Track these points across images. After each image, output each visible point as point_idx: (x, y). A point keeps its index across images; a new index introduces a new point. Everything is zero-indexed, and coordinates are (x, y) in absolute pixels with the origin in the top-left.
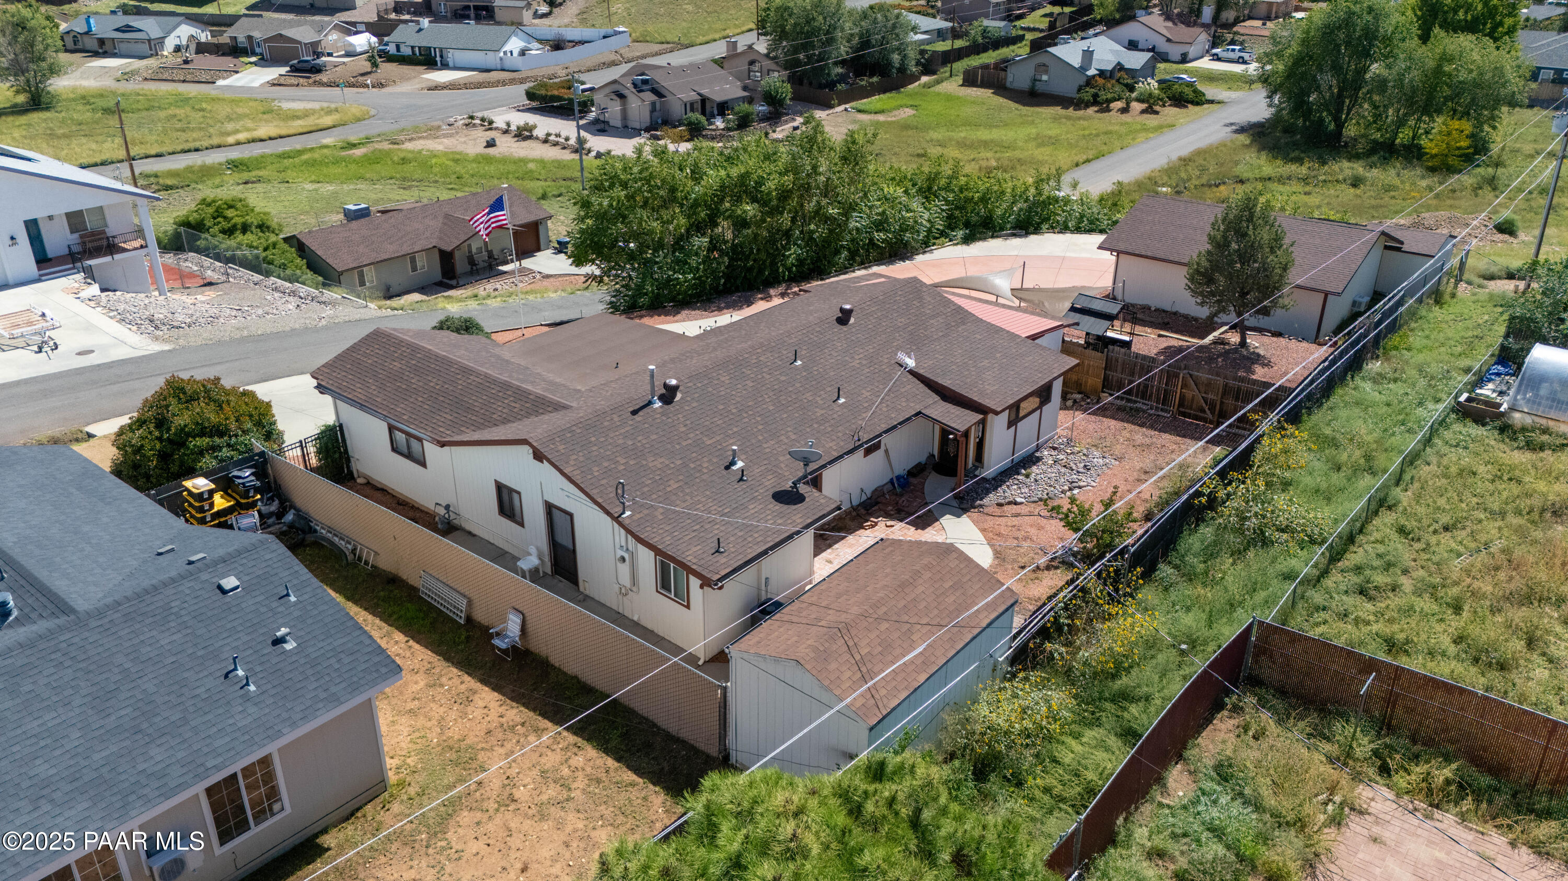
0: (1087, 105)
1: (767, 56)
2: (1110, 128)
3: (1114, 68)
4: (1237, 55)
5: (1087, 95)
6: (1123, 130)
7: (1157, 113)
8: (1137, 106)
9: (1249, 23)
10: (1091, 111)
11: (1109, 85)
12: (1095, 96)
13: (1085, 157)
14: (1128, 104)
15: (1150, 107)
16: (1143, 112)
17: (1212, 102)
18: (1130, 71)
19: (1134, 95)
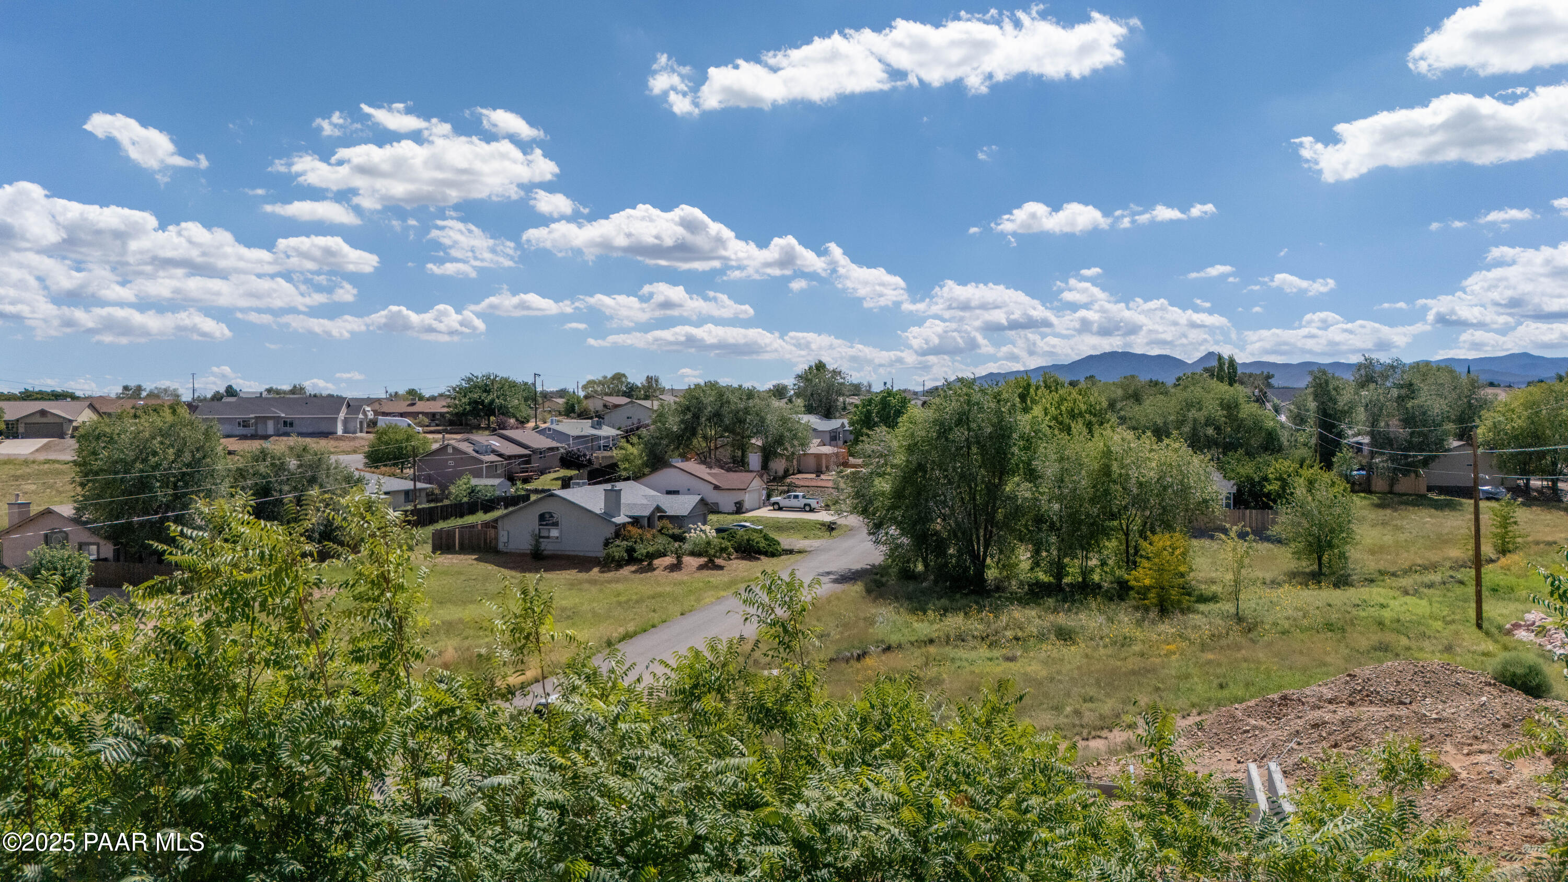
0: (619, 564)
1: (76, 521)
2: (659, 589)
3: (653, 513)
4: (801, 502)
5: (619, 549)
6: (678, 590)
7: (721, 568)
8: (691, 562)
9: (800, 476)
10: (626, 571)
11: (649, 536)
12: (631, 551)
13: (621, 630)
14: (679, 558)
15: (711, 561)
16: (701, 568)
17: (791, 552)
18: (674, 519)
19: (687, 546)
